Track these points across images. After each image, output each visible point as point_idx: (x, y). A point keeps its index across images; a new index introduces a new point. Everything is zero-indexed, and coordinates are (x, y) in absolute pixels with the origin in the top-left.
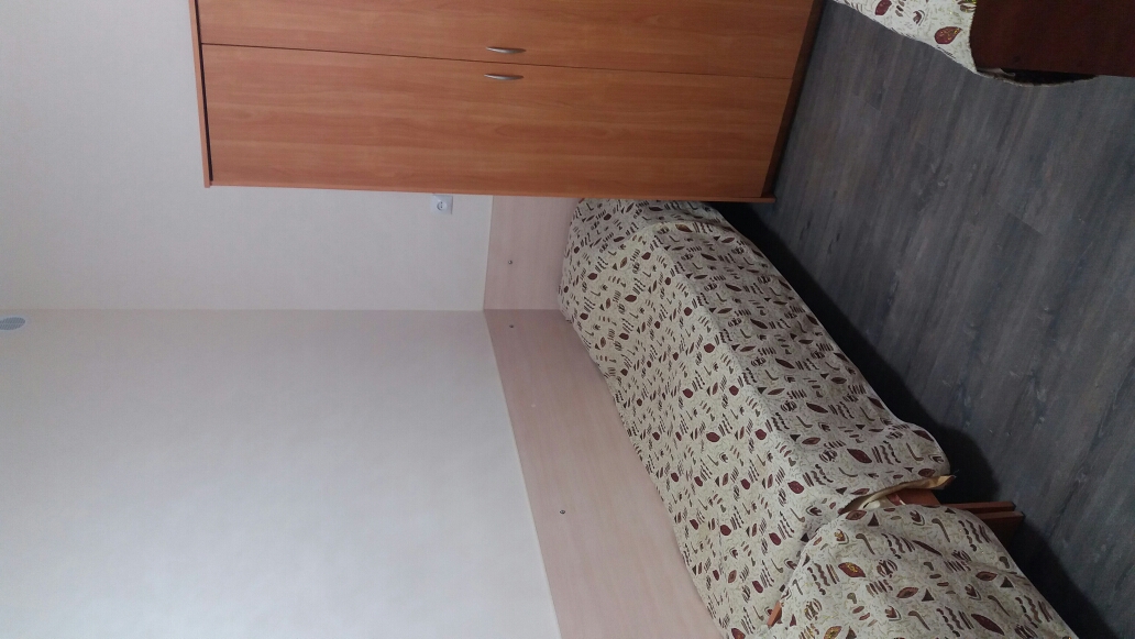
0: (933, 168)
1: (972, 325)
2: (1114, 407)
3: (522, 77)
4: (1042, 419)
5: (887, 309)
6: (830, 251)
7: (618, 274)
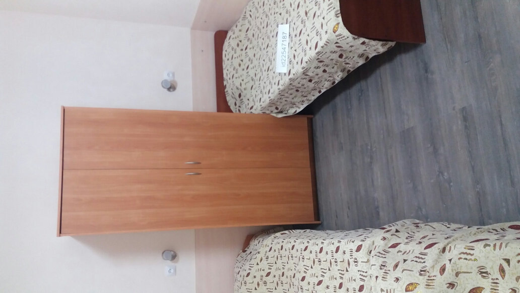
0: (369, 147)
1: (409, 182)
2: (470, 150)
3: (201, 174)
4: (452, 184)
5: (378, 213)
6: (348, 217)
7: (259, 267)
